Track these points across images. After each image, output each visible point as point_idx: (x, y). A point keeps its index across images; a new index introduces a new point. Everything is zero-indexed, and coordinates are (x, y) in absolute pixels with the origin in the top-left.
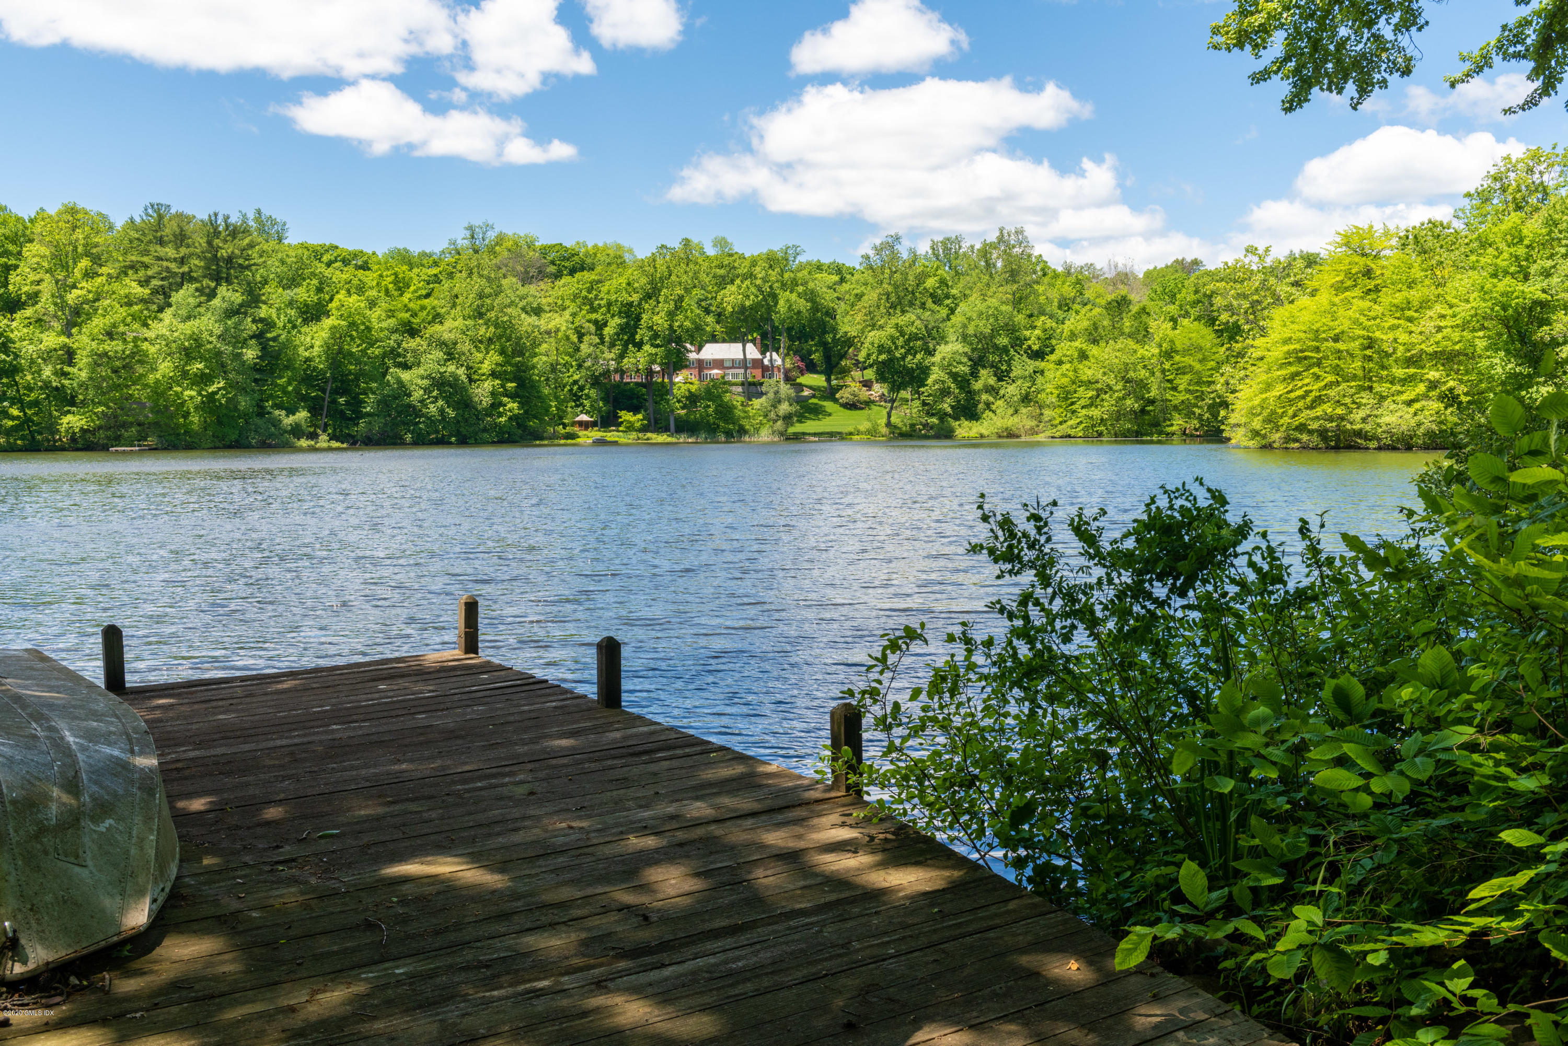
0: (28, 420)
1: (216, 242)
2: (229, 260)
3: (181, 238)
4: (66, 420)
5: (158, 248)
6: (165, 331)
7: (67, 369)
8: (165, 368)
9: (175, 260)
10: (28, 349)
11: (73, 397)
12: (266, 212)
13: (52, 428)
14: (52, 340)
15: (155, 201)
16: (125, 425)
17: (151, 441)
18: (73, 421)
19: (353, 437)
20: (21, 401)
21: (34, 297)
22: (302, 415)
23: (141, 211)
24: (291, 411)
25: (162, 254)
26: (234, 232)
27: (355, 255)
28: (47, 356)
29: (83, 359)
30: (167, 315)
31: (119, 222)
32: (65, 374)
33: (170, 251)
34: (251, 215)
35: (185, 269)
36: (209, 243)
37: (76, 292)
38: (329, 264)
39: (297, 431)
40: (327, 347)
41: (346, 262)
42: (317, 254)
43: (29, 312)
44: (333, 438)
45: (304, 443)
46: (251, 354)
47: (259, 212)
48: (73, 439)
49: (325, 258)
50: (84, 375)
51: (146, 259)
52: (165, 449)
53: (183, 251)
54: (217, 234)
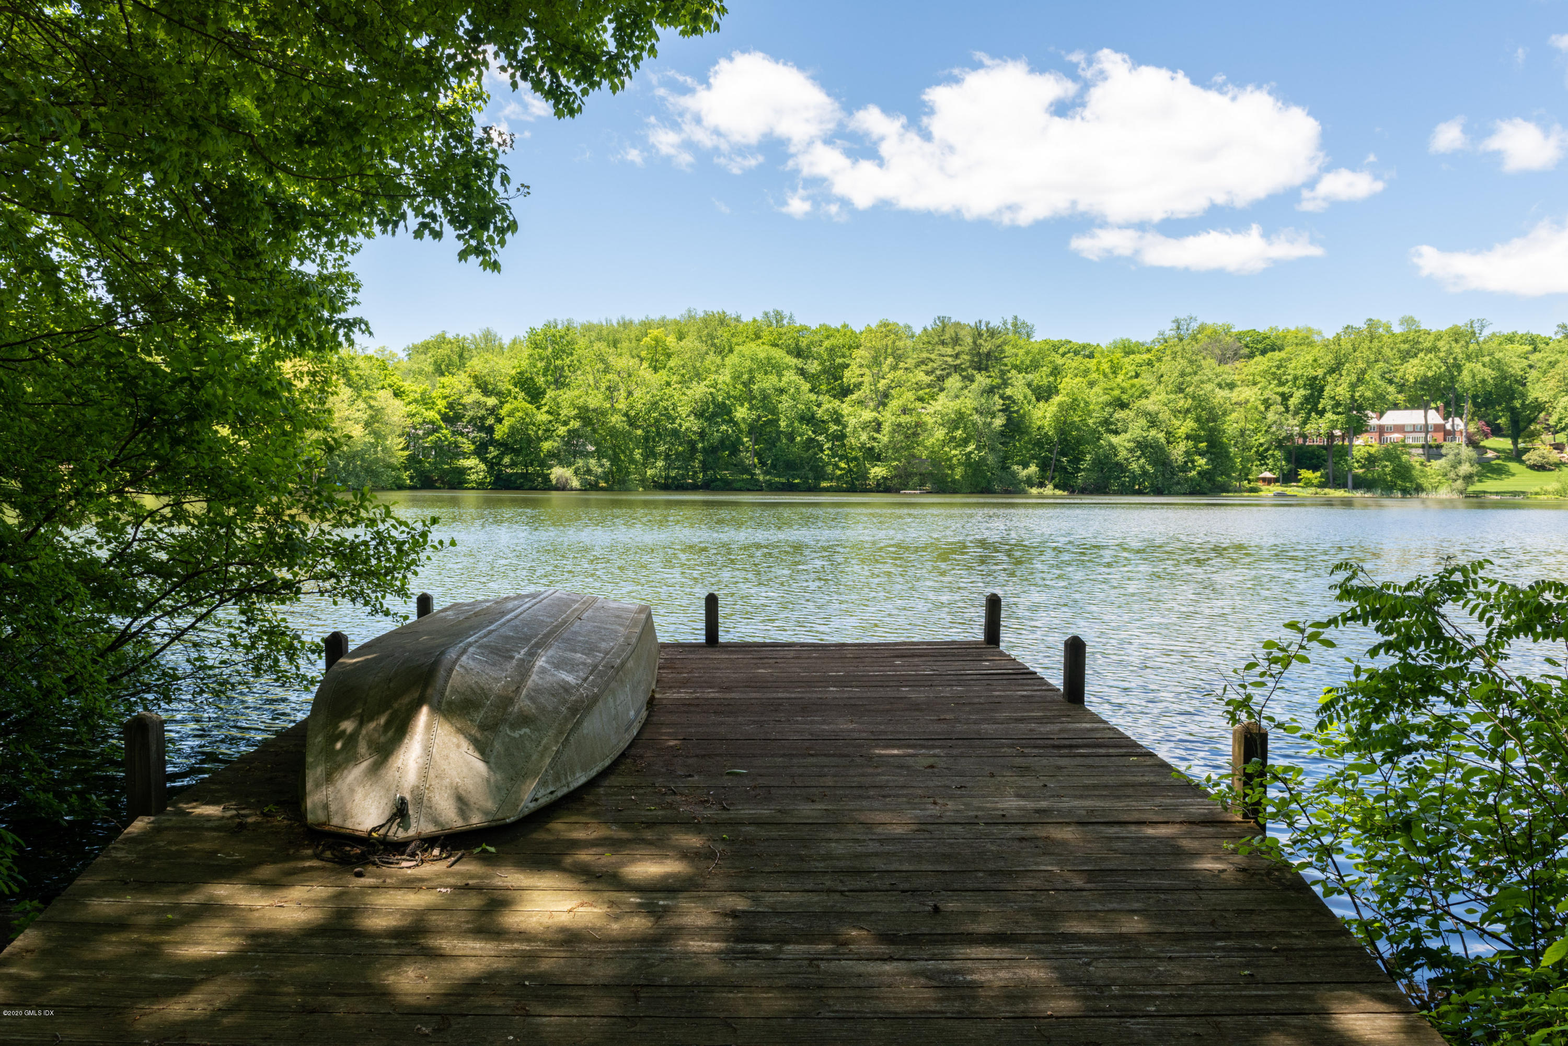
0: (850, 470)
1: (979, 341)
2: (988, 355)
3: (956, 341)
4: (873, 471)
5: (941, 347)
6: (939, 408)
7: (876, 435)
8: (940, 433)
9: (951, 356)
10: (852, 422)
11: (879, 455)
12: (1021, 317)
13: (864, 476)
14: (867, 415)
15: (942, 315)
16: (910, 475)
17: (928, 487)
18: (878, 471)
19: (1072, 487)
20: (846, 457)
21: (858, 386)
22: (1033, 469)
23: (932, 322)
24: (1025, 465)
25: (943, 353)
26: (992, 333)
27: (1084, 347)
28: (865, 426)
29: (886, 428)
30: (942, 396)
31: (918, 330)
32: (874, 439)
33: (949, 351)
34: (1010, 321)
35: (958, 362)
36: (974, 343)
37: (883, 382)
38: (1063, 355)
39: (1030, 482)
40: (1057, 420)
41: (1076, 353)
42: (1055, 348)
43: (854, 397)
44: (1056, 487)
45: (1034, 491)
46: (999, 422)
47: (1016, 318)
48: (878, 485)
49: (1061, 351)
50: (886, 439)
51: (933, 356)
52: (937, 493)
53: (958, 348)
54: (980, 335)
